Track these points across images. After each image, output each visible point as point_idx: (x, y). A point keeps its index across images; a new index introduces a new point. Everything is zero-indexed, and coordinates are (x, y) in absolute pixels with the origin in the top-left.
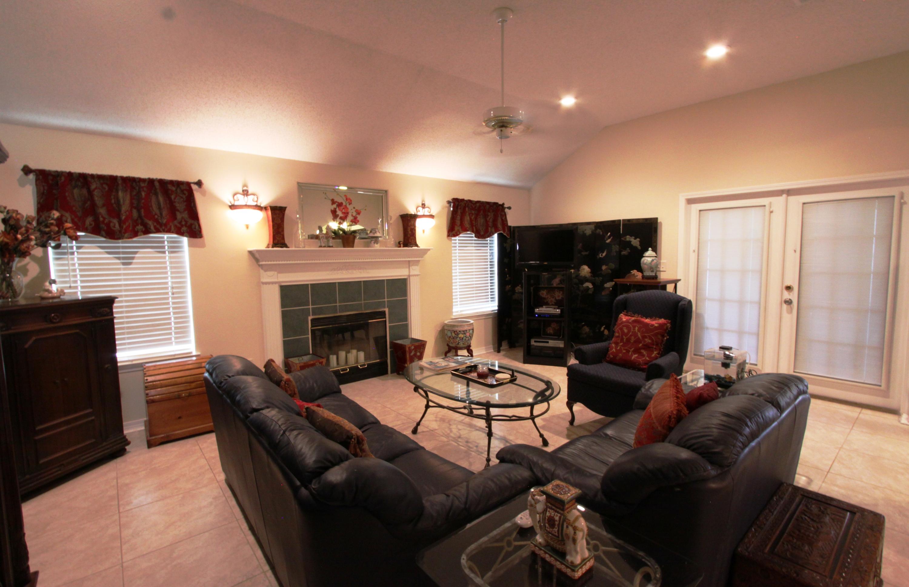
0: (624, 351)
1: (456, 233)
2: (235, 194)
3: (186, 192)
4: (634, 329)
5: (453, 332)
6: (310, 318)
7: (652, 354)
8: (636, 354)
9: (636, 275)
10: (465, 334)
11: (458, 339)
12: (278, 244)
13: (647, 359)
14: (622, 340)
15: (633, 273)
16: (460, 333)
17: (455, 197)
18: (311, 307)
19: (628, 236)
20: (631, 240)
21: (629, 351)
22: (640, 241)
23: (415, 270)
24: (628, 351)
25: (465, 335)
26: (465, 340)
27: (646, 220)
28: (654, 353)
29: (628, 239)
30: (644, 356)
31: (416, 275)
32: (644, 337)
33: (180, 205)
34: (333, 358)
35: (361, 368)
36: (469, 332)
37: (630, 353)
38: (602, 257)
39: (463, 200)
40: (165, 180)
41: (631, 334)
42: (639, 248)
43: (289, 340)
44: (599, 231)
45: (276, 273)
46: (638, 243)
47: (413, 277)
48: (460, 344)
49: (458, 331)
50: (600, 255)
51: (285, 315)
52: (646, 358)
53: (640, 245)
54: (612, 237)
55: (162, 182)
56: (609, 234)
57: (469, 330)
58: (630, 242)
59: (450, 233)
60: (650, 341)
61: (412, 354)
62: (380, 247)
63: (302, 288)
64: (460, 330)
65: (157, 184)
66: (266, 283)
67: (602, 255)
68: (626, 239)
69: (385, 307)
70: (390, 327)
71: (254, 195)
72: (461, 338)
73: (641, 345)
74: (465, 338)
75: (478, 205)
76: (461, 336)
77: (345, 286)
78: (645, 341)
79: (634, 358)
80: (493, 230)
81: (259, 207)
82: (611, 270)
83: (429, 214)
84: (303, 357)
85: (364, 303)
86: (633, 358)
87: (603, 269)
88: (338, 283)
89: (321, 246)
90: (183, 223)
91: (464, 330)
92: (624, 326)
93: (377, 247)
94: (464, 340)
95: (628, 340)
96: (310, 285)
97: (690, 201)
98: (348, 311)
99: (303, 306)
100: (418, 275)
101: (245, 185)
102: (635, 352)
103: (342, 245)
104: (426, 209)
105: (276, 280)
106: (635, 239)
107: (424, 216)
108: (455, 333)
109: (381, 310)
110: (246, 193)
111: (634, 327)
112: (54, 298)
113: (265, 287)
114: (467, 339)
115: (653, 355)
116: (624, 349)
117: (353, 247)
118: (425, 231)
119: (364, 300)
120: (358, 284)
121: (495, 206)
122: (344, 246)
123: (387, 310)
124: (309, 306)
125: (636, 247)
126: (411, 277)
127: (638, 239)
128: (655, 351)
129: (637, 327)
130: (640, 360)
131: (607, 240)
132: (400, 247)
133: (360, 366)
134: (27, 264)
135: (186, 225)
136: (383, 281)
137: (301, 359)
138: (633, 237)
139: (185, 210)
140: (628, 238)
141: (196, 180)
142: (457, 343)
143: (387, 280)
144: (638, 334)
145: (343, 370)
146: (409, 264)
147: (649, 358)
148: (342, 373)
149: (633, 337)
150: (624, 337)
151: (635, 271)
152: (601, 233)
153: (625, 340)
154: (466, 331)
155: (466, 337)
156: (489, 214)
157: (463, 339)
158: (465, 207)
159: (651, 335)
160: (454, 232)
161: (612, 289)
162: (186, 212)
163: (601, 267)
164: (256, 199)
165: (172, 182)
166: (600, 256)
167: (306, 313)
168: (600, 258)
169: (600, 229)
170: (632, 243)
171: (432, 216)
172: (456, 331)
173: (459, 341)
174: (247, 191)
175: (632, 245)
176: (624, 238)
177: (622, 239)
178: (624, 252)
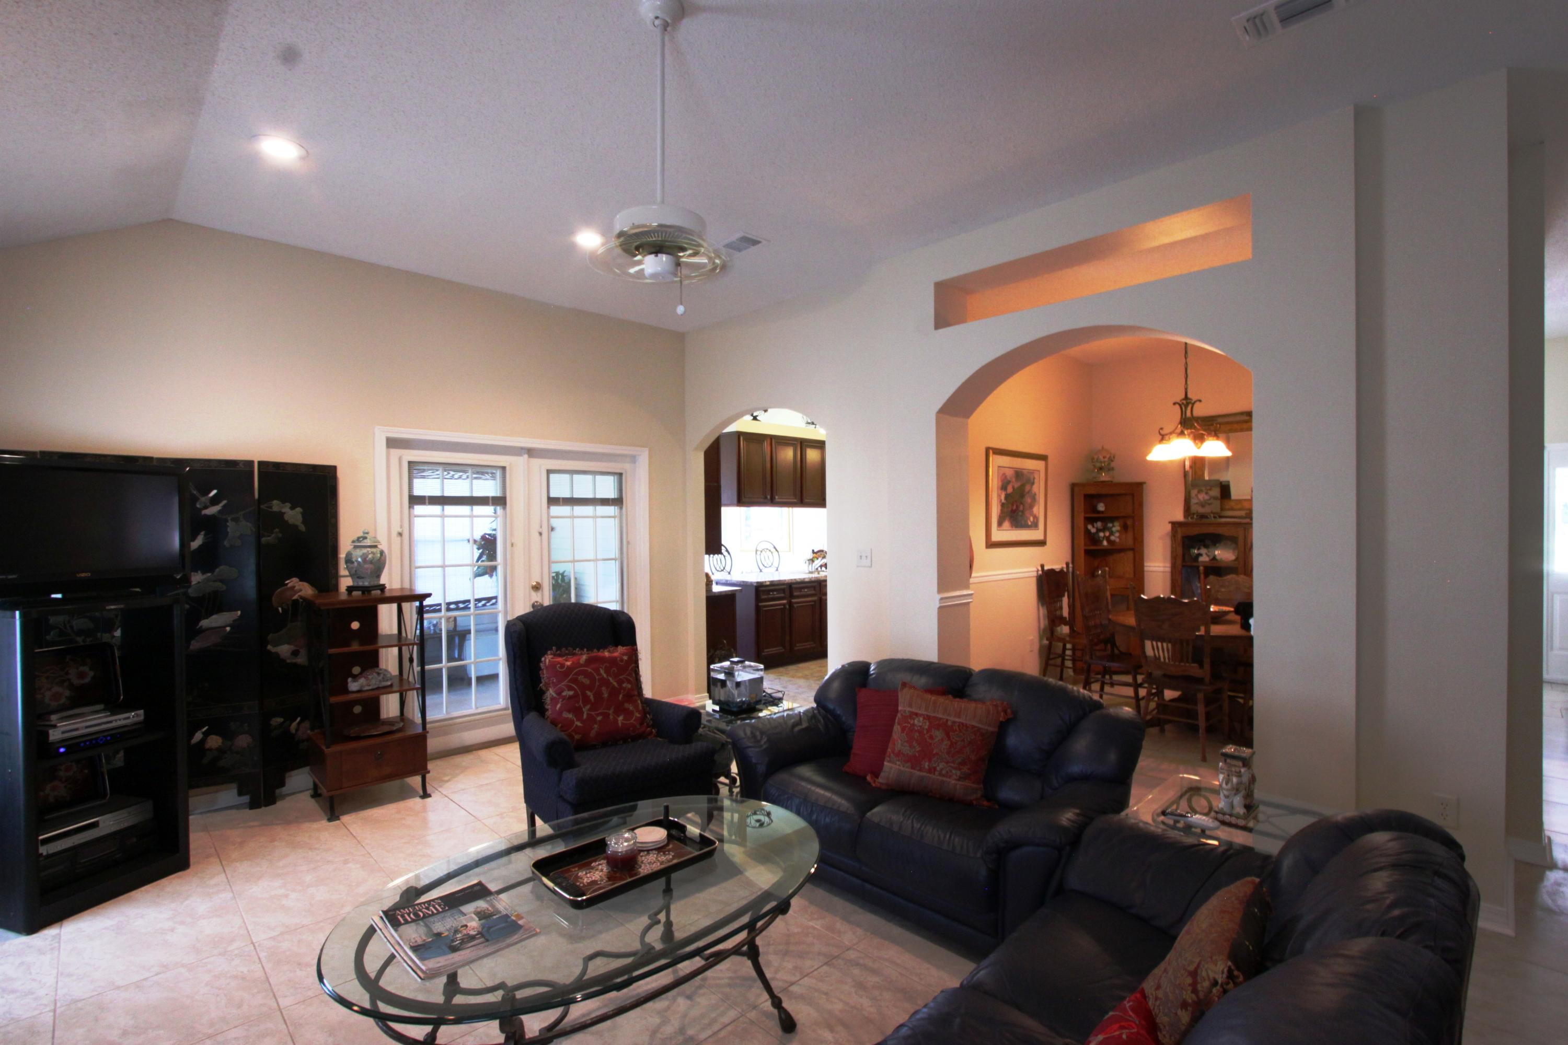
0: (599, 718)
4: (599, 674)
9: (297, 588)
14: (586, 700)
15: (289, 585)
19: (275, 502)
20: (283, 510)
21: (609, 714)
22: (303, 514)
24: (606, 716)
27: (315, 467)
29: (275, 509)
37: (611, 717)
41: (597, 683)
42: (302, 528)
46: (300, 517)
53: (304, 522)
54: (224, 501)
56: (214, 492)
58: (281, 514)
68: (271, 507)
92: (578, 674)
95: (598, 695)
97: (392, 443)
102: (617, 713)
106: (292, 508)
111: (597, 670)
116: (598, 715)
125: (295, 527)
127: (299, 510)
129: (602, 668)
130: (632, 721)
138: (288, 504)
140: (276, 506)
144: (609, 680)
149: (604, 688)
150: (589, 693)
151: (295, 580)
153: (592, 698)
170: (286, 517)
175: (287, 522)
176: (266, 505)
177: (262, 507)
178: (269, 538)
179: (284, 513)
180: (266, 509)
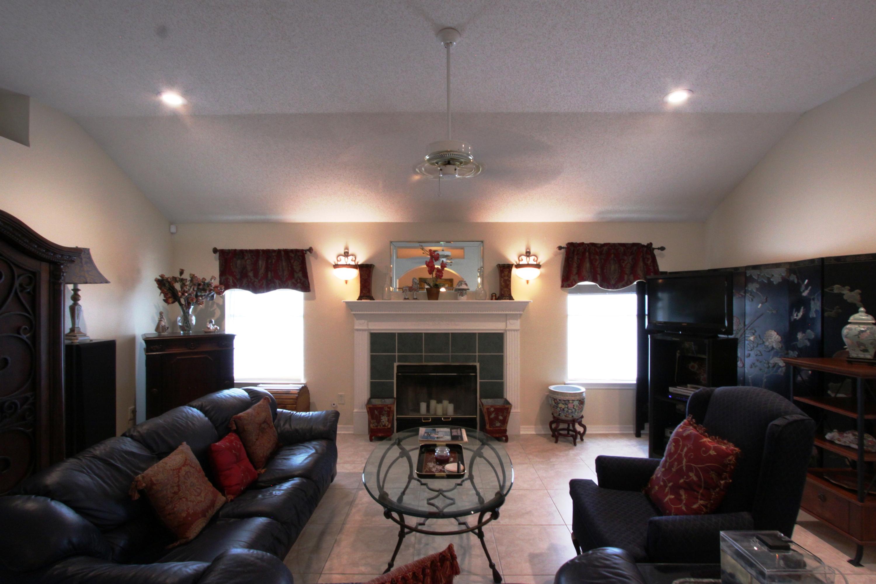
1: (572, 283)
2: (339, 256)
3: (300, 257)
5: (553, 399)
6: (396, 364)
7: (694, 503)
8: (673, 495)
10: (566, 404)
11: (559, 409)
12: (364, 297)
13: (684, 508)
16: (560, 402)
17: (570, 242)
18: (397, 354)
19: (836, 286)
20: (843, 292)
22: (862, 295)
23: (515, 324)
25: (566, 406)
26: (567, 412)
28: (697, 502)
29: (836, 291)
30: (681, 501)
31: (514, 330)
32: (690, 469)
33: (297, 267)
34: (423, 406)
35: (444, 420)
36: (573, 403)
38: (798, 318)
39: (583, 244)
40: (288, 249)
42: (860, 305)
43: (375, 382)
44: (793, 278)
45: (366, 321)
46: (858, 297)
47: (510, 332)
48: (561, 415)
49: (558, 400)
50: (795, 315)
51: (373, 359)
52: (682, 507)
53: (861, 301)
54: (810, 288)
55: (286, 251)
56: (806, 281)
57: (573, 401)
58: (841, 295)
59: (564, 283)
60: (695, 478)
61: (493, 416)
62: (468, 299)
63: (389, 336)
64: (560, 399)
65: (283, 253)
66: (358, 330)
67: (797, 316)
68: (832, 290)
69: (475, 362)
70: (480, 382)
71: (352, 255)
72: (562, 409)
73: (682, 481)
74: (566, 409)
75: (605, 248)
76: (560, 405)
77: (432, 337)
78: (689, 477)
79: (667, 501)
80: (632, 277)
81: (355, 267)
82: (809, 340)
83: (535, 263)
84: (385, 400)
85: (452, 355)
86: (666, 499)
87: (799, 339)
88: (425, 333)
89: (405, 299)
90: (299, 281)
91: (565, 399)
93: (463, 299)
94: (565, 412)
96: (397, 335)
98: (434, 362)
99: (390, 353)
100: (517, 330)
101: (347, 248)
103: (427, 297)
104: (532, 258)
105: (366, 328)
106: (851, 290)
107: (528, 265)
108: (555, 402)
109: (471, 364)
110: (346, 254)
112: (210, 332)
113: (356, 333)
114: (570, 411)
115: (695, 506)
117: (437, 299)
118: (530, 282)
119: (452, 352)
120: (446, 335)
121: (635, 248)
122: (429, 299)
123: (478, 365)
124: (395, 353)
125: (853, 304)
126: (508, 332)
127: (858, 291)
128: (701, 500)
131: (804, 291)
132: (492, 299)
133: (444, 419)
134: (215, 310)
135: (300, 283)
136: (475, 334)
137: (383, 400)
138: (848, 287)
139: (300, 271)
140: (837, 289)
141: (308, 248)
142: (558, 413)
143: (479, 333)
145: (425, 419)
146: (506, 318)
147: (686, 508)
148: (423, 421)
152: (796, 281)
154: (569, 401)
155: (568, 408)
156: (626, 258)
157: (563, 410)
158: (584, 253)
159: (699, 467)
160: (569, 282)
161: (812, 373)
162: (301, 272)
163: (796, 334)
164: (354, 259)
165: (292, 251)
166: (795, 317)
167: (392, 359)
168: (795, 319)
169: (795, 273)
170: (845, 297)
171: (538, 266)
172: (556, 399)
173: (559, 411)
174: (348, 253)
175: (846, 301)
176: (829, 289)
177: (826, 290)
178: (831, 313)
179: (844, 294)
180: (828, 291)
